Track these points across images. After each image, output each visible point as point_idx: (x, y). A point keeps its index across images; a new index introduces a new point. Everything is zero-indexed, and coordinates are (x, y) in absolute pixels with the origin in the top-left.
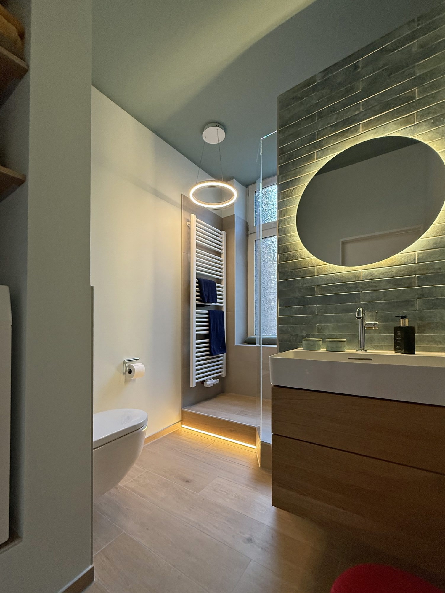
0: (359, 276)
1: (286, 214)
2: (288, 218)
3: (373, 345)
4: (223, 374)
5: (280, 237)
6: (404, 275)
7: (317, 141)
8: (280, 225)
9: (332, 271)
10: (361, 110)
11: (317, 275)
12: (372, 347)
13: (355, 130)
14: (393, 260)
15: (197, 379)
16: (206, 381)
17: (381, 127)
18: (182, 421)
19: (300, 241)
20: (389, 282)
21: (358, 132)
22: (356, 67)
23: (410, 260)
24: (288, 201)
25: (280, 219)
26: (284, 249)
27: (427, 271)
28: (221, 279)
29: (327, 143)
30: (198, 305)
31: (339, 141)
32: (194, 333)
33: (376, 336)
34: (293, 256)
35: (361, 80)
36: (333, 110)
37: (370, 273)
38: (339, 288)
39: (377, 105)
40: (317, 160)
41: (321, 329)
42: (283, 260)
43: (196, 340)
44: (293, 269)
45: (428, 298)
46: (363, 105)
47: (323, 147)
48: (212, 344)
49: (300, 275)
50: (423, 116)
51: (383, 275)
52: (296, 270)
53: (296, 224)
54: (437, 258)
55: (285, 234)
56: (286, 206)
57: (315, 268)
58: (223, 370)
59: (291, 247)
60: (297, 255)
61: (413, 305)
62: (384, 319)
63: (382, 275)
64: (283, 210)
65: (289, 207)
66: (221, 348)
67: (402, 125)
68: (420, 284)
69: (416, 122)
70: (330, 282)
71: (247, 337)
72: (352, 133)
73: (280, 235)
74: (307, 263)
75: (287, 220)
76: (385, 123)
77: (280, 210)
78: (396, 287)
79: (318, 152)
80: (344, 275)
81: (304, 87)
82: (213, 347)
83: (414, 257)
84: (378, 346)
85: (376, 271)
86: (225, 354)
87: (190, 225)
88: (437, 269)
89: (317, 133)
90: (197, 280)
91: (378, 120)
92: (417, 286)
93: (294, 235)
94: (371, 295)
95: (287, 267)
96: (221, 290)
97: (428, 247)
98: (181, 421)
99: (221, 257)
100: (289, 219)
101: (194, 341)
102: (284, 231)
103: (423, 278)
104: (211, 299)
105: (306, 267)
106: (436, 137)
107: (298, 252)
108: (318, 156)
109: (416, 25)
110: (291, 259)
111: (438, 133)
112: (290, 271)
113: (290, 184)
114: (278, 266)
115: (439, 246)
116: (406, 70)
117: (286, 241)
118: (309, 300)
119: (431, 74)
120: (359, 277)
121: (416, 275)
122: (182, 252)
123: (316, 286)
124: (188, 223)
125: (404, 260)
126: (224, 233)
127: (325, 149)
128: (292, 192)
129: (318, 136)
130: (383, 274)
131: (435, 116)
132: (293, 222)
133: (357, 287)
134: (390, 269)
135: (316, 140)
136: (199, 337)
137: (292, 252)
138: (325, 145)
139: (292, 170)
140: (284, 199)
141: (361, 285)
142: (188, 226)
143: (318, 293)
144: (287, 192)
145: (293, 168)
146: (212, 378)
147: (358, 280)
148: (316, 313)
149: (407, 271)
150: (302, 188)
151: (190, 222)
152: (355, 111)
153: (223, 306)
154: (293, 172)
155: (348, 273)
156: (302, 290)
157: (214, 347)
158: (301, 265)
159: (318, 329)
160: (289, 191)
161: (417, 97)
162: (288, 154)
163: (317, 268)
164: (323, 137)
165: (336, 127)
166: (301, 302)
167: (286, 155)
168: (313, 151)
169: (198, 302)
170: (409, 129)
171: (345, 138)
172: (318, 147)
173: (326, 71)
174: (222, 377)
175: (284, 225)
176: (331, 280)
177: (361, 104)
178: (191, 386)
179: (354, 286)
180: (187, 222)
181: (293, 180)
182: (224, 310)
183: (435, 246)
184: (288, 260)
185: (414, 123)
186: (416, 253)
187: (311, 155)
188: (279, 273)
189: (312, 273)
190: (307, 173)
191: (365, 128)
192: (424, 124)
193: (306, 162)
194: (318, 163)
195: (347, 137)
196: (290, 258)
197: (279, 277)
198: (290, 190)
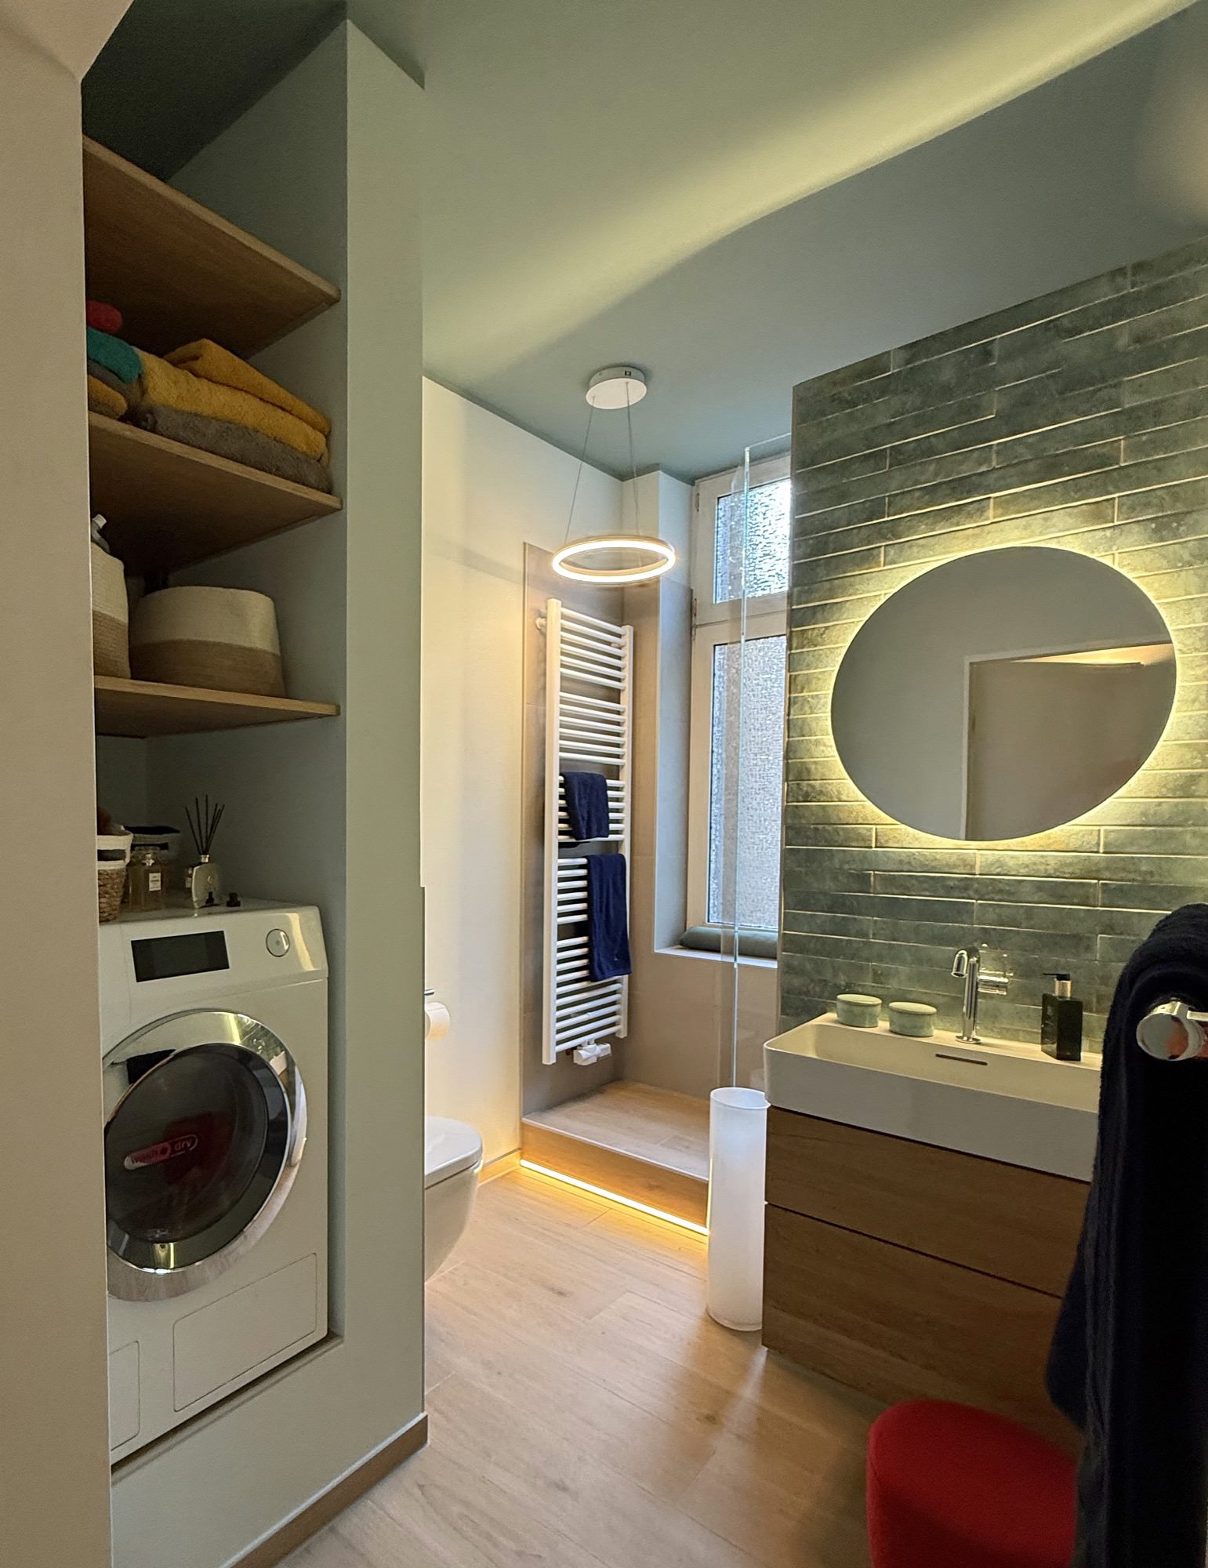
0: (972, 863)
1: (806, 686)
2: (812, 697)
3: (997, 1025)
4: (621, 1030)
5: (791, 739)
6: (1073, 876)
7: (886, 519)
8: (792, 712)
9: (910, 843)
10: (994, 464)
11: (876, 847)
12: (996, 1030)
13: (978, 510)
14: (1049, 838)
15: (559, 1043)
16: (578, 1048)
17: (1038, 516)
18: (522, 1151)
19: (838, 758)
20: (1039, 887)
21: (982, 518)
22: (986, 353)
23: (1088, 844)
24: (813, 656)
25: (792, 695)
26: (800, 773)
27: (1122, 875)
28: (618, 766)
29: (911, 530)
30: (561, 845)
31: (940, 529)
32: (553, 921)
33: (1006, 1007)
34: (821, 792)
35: (997, 389)
36: (926, 450)
37: (998, 861)
38: (925, 886)
39: (1031, 460)
40: (886, 568)
41: (881, 974)
42: (797, 799)
43: (559, 940)
44: (819, 824)
45: (1122, 937)
46: (998, 453)
47: (900, 538)
48: (596, 950)
49: (836, 841)
50: (1134, 509)
51: (1027, 870)
52: (827, 826)
53: (829, 714)
54: (1148, 847)
55: (803, 736)
56: (808, 667)
57: (871, 829)
58: (619, 1020)
59: (816, 769)
60: (831, 790)
61: (1089, 948)
62: (1025, 971)
63: (1024, 868)
64: (799, 675)
65: (815, 671)
66: (616, 959)
67: (1087, 521)
68: (1107, 902)
69: (1118, 520)
70: (906, 868)
71: (685, 930)
72: (970, 516)
73: (791, 735)
74: (855, 814)
75: (808, 702)
76: (1047, 507)
77: (792, 674)
78: (1054, 900)
79: (889, 549)
80: (938, 857)
81: (860, 377)
82: (599, 959)
83: (1097, 838)
84: (1008, 1030)
85: (1012, 857)
86: (626, 977)
87: (545, 627)
88: (1146, 873)
89: (887, 499)
90: (562, 778)
91: (1032, 498)
92: (1100, 904)
93: (825, 741)
94: (997, 911)
95: (806, 815)
96: (620, 794)
97: (1128, 821)
98: (519, 1149)
99: (619, 703)
100: (814, 701)
101: (552, 942)
102: (802, 729)
103: (1114, 889)
104: (594, 827)
105: (851, 822)
106: (1159, 565)
107: (832, 783)
108: (888, 559)
109: (1128, 283)
110: (815, 797)
111: (1165, 557)
112: (812, 826)
113: (819, 616)
114: (786, 811)
115: (1152, 822)
116: (1100, 390)
117: (806, 755)
118: (855, 903)
119: (1156, 412)
120: (973, 867)
121: (1099, 879)
122: (525, 702)
123: (872, 872)
124: (539, 621)
125: (1074, 843)
126: (627, 630)
127: (907, 544)
128: (822, 634)
129: (889, 507)
130: (1027, 866)
131: (1160, 514)
132: (824, 709)
133: (966, 889)
134: (1042, 856)
135: (884, 517)
136: (565, 932)
137: (819, 782)
138: (907, 533)
139: (826, 581)
140: (803, 648)
141: (976, 885)
142: (539, 629)
143: (878, 888)
144: (810, 632)
145: (827, 575)
146: (593, 1042)
147: (970, 872)
148: (871, 936)
149: (1080, 867)
150: (846, 629)
151: (546, 620)
152: (980, 464)
153: (622, 841)
154: (827, 585)
155: (947, 853)
156: (840, 878)
157: (602, 959)
158: (838, 816)
159: (875, 973)
160: (816, 631)
161: (1122, 460)
162: (817, 537)
163: (876, 829)
164: (902, 513)
165: (932, 493)
166: (836, 904)
167: (811, 539)
168: (877, 543)
169: (564, 838)
170: (1101, 533)
171: (952, 525)
172: (889, 535)
173: (914, 349)
174: (618, 1038)
175: (802, 713)
176: (909, 863)
177: (995, 448)
178: (545, 1062)
179: (962, 884)
180: (535, 619)
181: (826, 604)
182: (626, 851)
183: (1144, 819)
184: (809, 799)
185: (1113, 522)
186: (1102, 828)
187: (871, 551)
188: (787, 828)
189: (864, 841)
190: (861, 594)
191: (1000, 511)
192: (1136, 528)
193: (859, 566)
194: (887, 576)
195: (958, 525)
196: (812, 794)
197: (786, 838)
198: (819, 629)
